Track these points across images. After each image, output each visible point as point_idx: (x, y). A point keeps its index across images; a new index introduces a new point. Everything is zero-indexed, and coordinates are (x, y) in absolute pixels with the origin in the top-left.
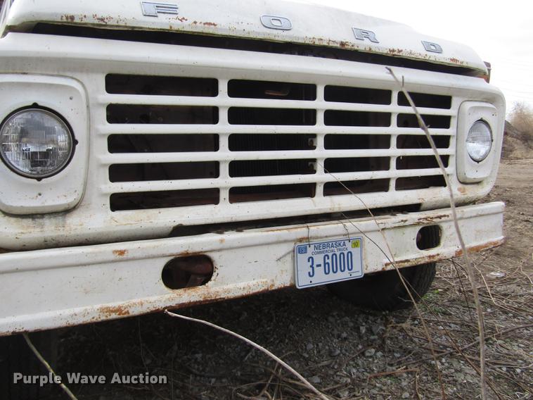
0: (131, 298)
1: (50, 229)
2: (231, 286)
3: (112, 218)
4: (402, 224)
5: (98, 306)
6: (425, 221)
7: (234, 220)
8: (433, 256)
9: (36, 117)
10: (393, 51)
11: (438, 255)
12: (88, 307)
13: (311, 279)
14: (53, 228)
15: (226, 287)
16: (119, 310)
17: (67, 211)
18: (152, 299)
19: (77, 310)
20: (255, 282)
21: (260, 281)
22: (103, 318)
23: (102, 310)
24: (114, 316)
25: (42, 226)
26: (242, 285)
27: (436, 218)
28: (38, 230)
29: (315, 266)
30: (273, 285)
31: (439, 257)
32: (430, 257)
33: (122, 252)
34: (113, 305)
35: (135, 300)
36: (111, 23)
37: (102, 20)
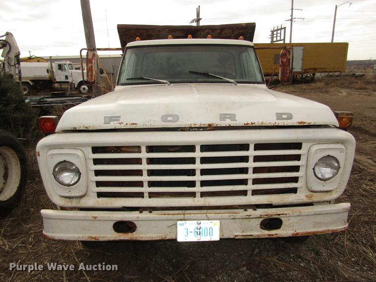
0: (101, 234)
1: (74, 203)
2: (144, 235)
3: (97, 201)
4: (248, 217)
5: (88, 235)
6: (265, 216)
7: (149, 206)
8: (272, 235)
9: (67, 166)
10: (248, 124)
11: (276, 234)
12: (84, 235)
13: (186, 238)
14: (75, 203)
15: (141, 236)
16: (95, 238)
17: (81, 197)
18: (109, 236)
19: (81, 235)
20: (155, 235)
21: (158, 235)
22: (89, 240)
23: (89, 237)
24: (93, 240)
25: (72, 202)
26: (149, 236)
27: (275, 215)
28: (70, 203)
29: (189, 232)
30: (166, 237)
31: (277, 236)
32: (269, 235)
33: (95, 218)
34: (94, 236)
35: (102, 235)
36: (91, 129)
37: (87, 128)
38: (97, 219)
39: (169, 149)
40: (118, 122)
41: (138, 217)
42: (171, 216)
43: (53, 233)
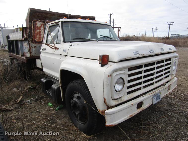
5: (129, 116)
10: (166, 52)
13: (155, 102)
14: (120, 101)
15: (145, 107)
16: (132, 116)
17: (121, 97)
18: (136, 112)
24: (131, 117)
25: (118, 101)
27: (170, 85)
28: (118, 102)
33: (132, 104)
34: (131, 115)
35: (134, 113)
36: (131, 58)
37: (130, 58)
38: (133, 105)
39: (148, 65)
40: (139, 54)
41: (145, 98)
42: (152, 94)
43: (115, 121)
